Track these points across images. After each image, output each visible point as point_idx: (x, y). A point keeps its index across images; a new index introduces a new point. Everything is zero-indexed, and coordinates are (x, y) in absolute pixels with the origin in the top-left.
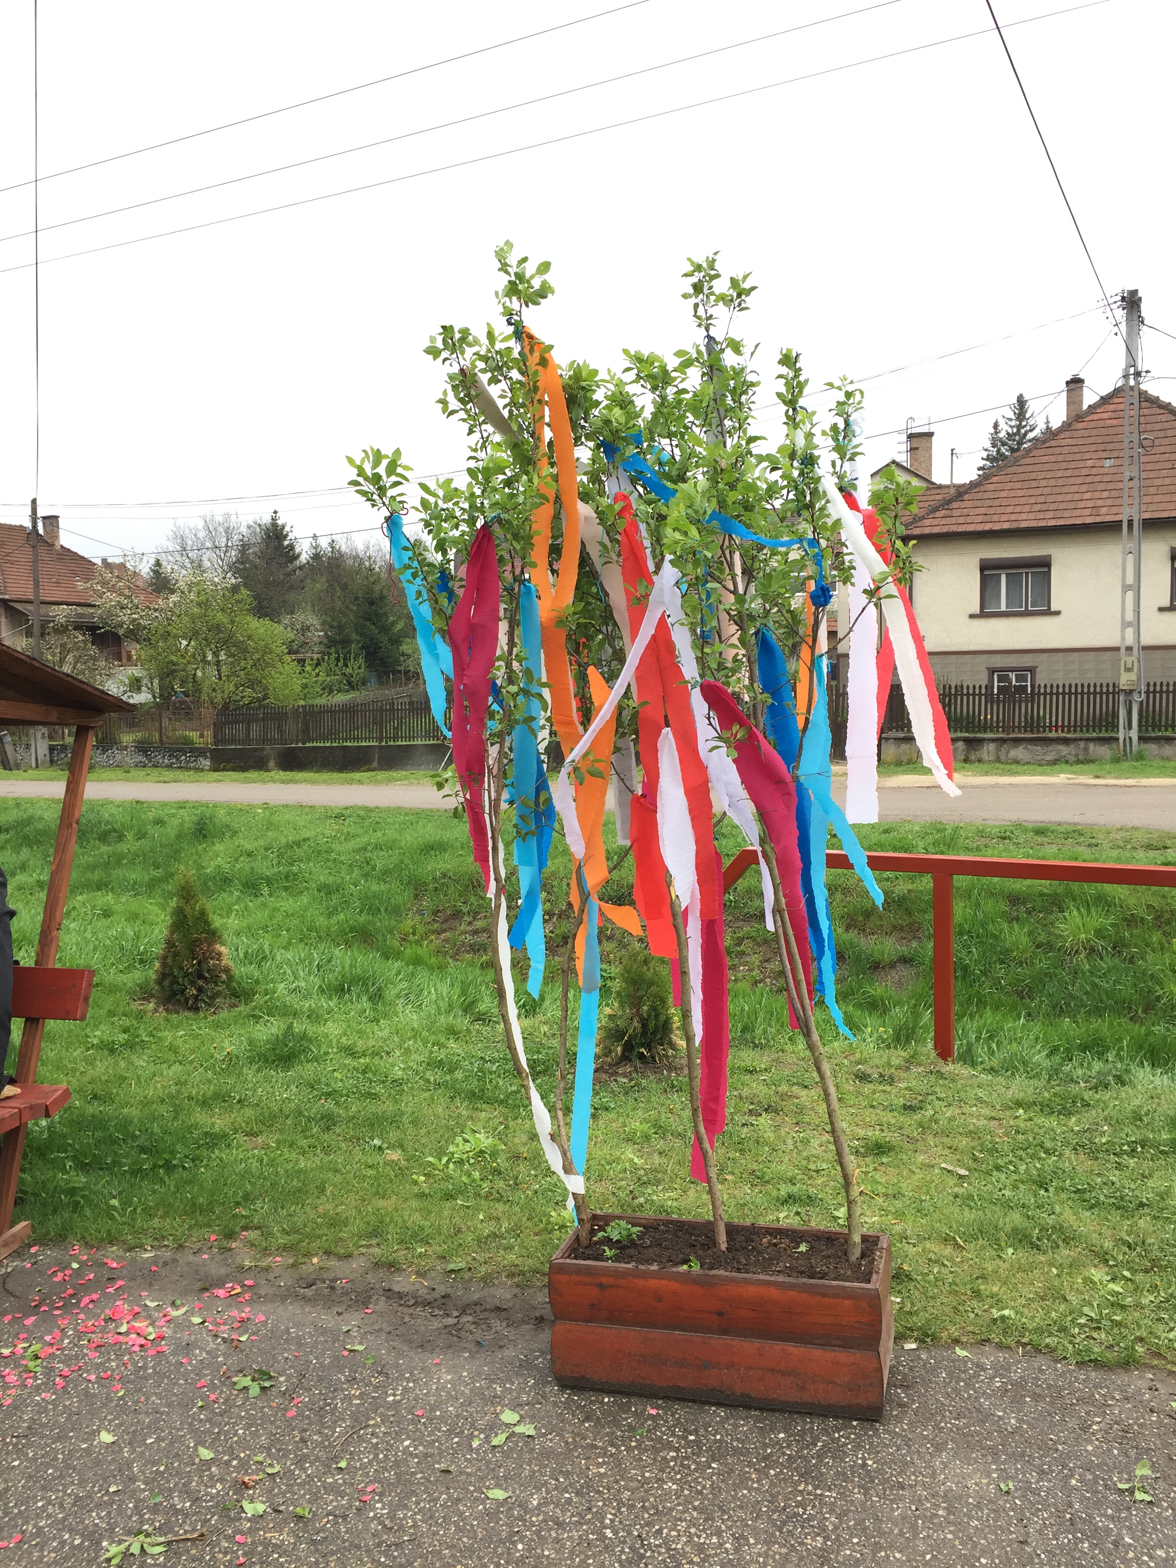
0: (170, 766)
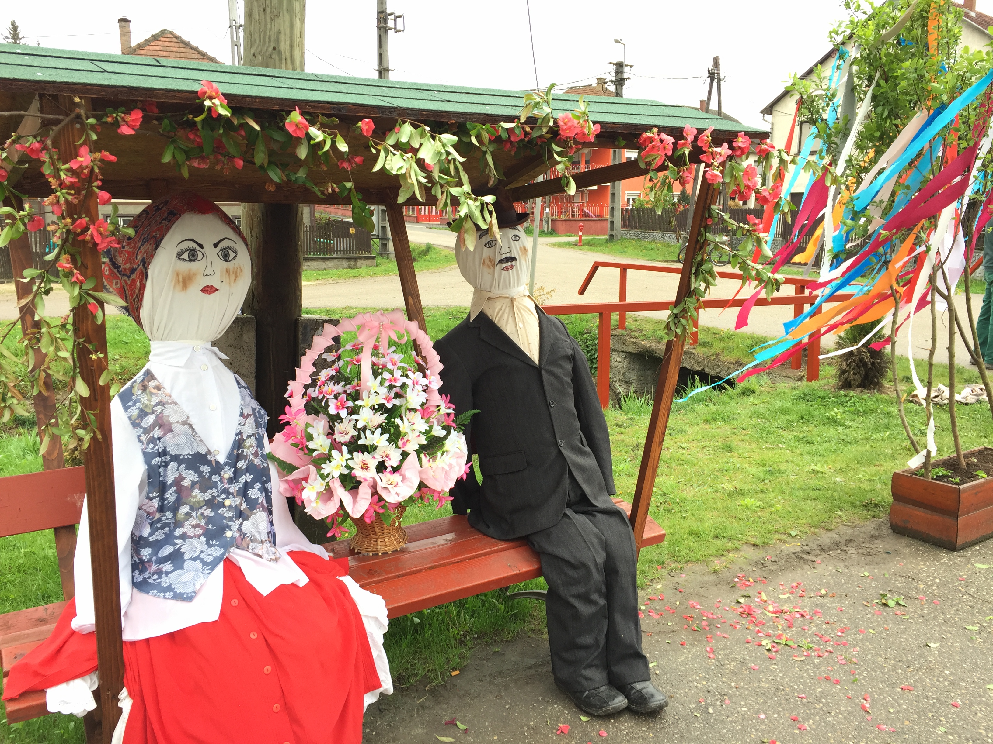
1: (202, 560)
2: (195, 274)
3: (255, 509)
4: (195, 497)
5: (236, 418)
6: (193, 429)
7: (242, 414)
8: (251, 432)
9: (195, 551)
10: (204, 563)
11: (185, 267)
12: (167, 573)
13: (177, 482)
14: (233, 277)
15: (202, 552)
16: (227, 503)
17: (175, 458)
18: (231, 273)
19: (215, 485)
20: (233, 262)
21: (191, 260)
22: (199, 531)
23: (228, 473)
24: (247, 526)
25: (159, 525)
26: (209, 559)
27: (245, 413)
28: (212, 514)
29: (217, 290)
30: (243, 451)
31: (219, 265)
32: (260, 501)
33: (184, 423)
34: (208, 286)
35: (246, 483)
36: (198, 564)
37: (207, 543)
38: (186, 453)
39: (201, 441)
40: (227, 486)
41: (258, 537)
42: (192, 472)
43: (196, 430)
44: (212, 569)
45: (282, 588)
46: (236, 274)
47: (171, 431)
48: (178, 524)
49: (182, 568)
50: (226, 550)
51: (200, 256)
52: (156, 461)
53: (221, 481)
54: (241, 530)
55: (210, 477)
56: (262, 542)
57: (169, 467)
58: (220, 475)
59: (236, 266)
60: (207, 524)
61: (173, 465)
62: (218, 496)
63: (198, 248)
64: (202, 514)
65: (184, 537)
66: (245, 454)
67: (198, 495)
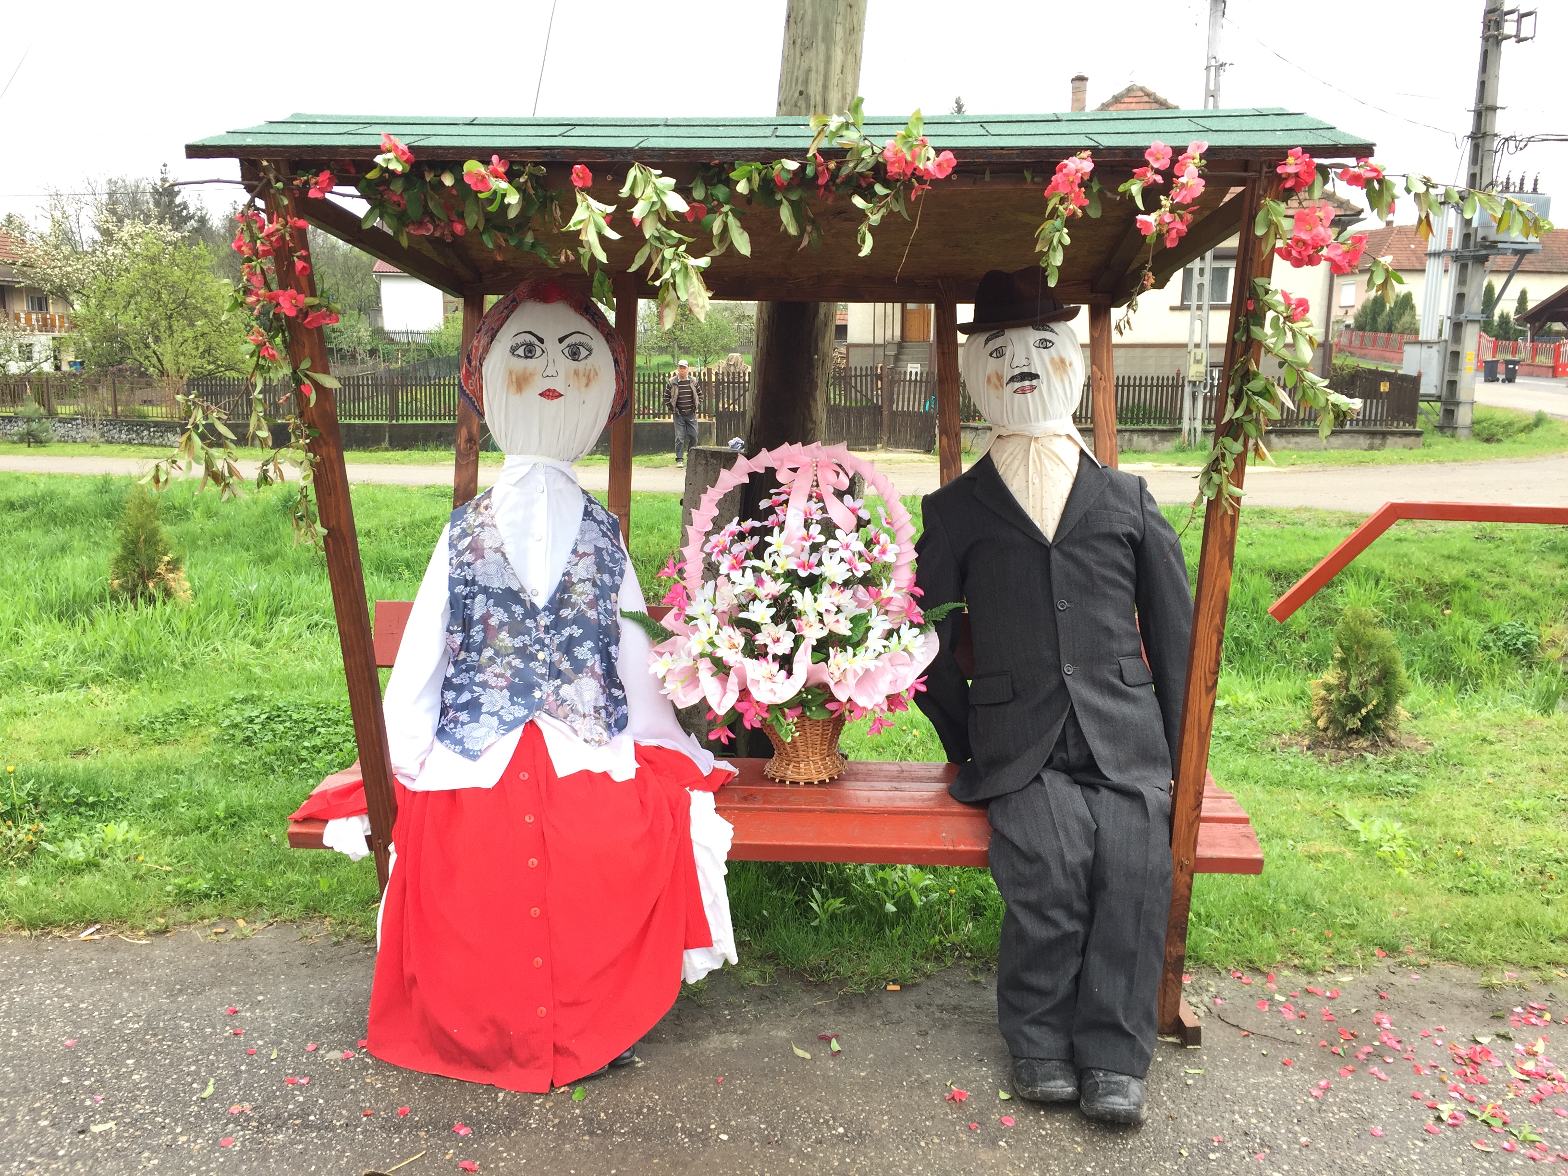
0: (129, 442)
1: (500, 718)
2: (532, 375)
3: (581, 672)
4: (503, 641)
5: (564, 554)
6: (506, 559)
7: (574, 551)
8: (584, 575)
9: (495, 705)
10: (502, 721)
11: (520, 364)
12: (463, 724)
13: (485, 619)
14: (584, 381)
15: (502, 708)
16: (541, 656)
17: (485, 590)
18: (581, 374)
19: (528, 632)
20: (585, 361)
21: (527, 357)
22: (502, 682)
23: (544, 620)
24: (567, 691)
25: (464, 667)
26: (508, 718)
27: (581, 550)
28: (522, 666)
29: (561, 395)
30: (570, 597)
31: (565, 364)
32: (589, 664)
33: (497, 550)
34: (549, 390)
35: (571, 636)
36: (495, 721)
37: (511, 699)
38: (495, 585)
39: (514, 574)
40: (542, 636)
41: (580, 708)
42: (502, 610)
43: (510, 560)
44: (508, 730)
45: (586, 775)
46: (589, 379)
47: (483, 557)
48: (480, 669)
49: (477, 721)
50: (530, 711)
51: (538, 352)
52: (460, 589)
53: (537, 628)
54: (558, 694)
55: (523, 620)
56: (584, 716)
57: (477, 600)
58: (536, 621)
59: (589, 367)
60: (513, 676)
61: (480, 598)
62: (531, 645)
63: (537, 342)
64: (509, 663)
65: (484, 685)
66: (573, 600)
67: (505, 639)
